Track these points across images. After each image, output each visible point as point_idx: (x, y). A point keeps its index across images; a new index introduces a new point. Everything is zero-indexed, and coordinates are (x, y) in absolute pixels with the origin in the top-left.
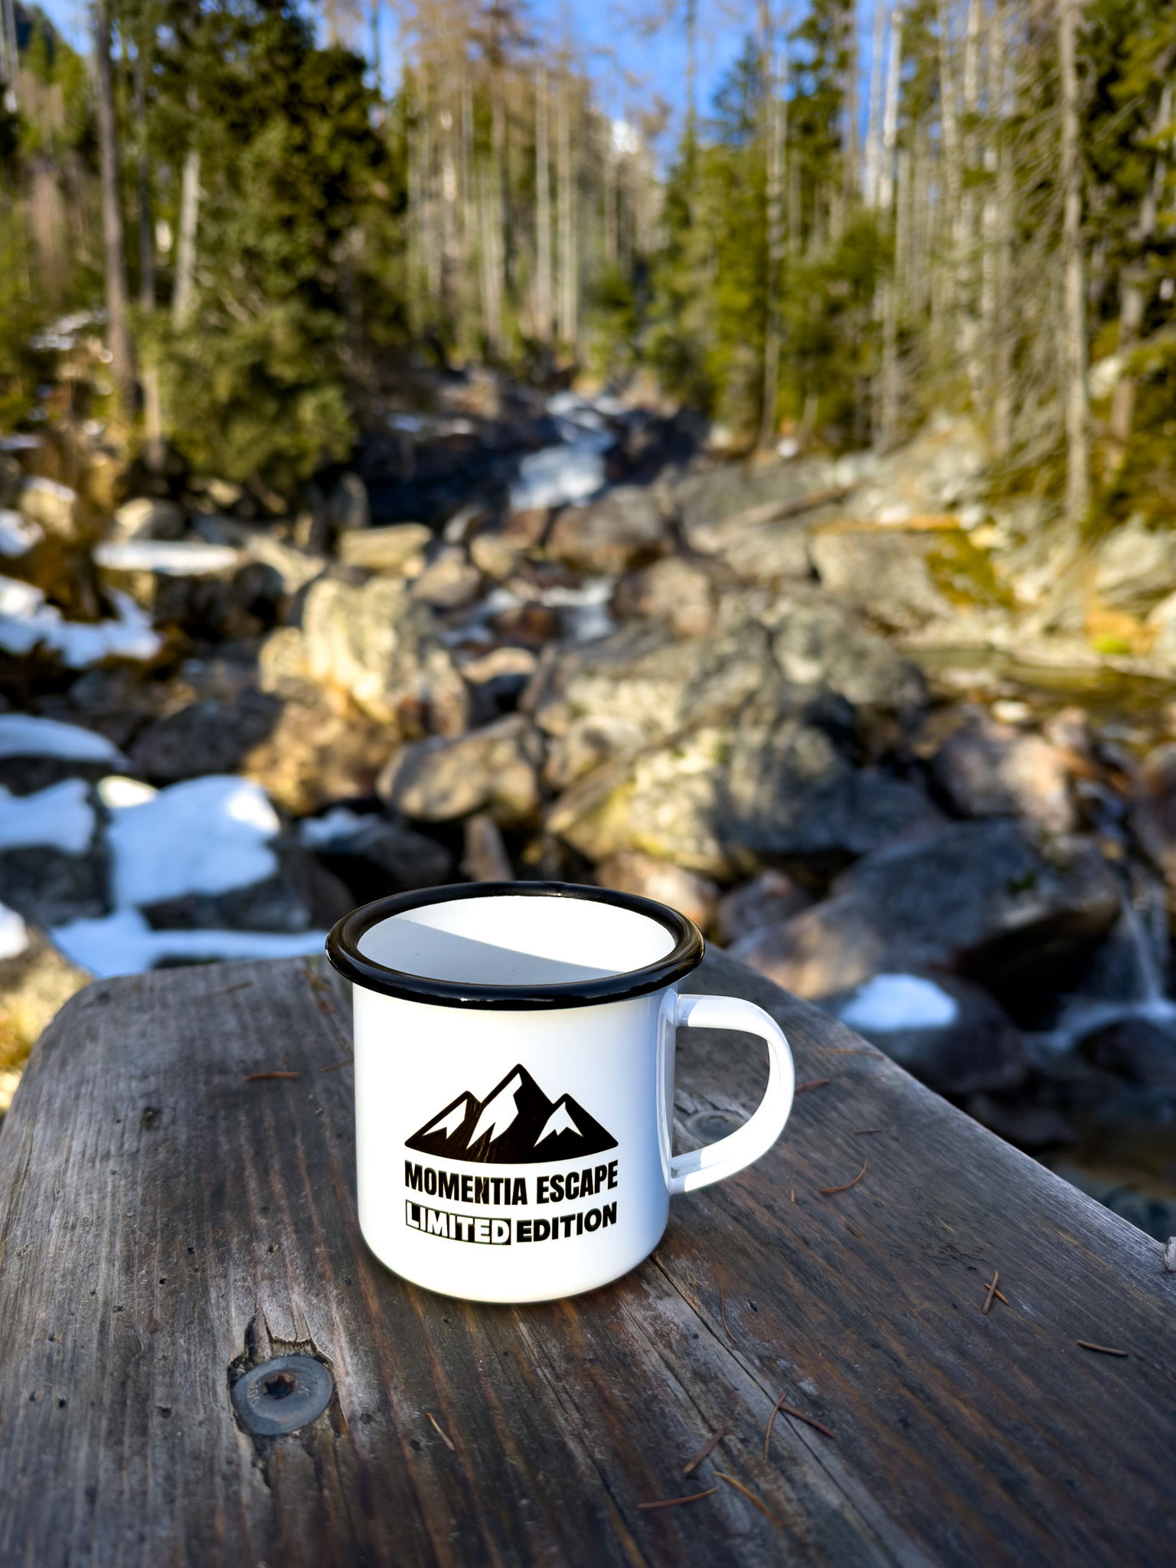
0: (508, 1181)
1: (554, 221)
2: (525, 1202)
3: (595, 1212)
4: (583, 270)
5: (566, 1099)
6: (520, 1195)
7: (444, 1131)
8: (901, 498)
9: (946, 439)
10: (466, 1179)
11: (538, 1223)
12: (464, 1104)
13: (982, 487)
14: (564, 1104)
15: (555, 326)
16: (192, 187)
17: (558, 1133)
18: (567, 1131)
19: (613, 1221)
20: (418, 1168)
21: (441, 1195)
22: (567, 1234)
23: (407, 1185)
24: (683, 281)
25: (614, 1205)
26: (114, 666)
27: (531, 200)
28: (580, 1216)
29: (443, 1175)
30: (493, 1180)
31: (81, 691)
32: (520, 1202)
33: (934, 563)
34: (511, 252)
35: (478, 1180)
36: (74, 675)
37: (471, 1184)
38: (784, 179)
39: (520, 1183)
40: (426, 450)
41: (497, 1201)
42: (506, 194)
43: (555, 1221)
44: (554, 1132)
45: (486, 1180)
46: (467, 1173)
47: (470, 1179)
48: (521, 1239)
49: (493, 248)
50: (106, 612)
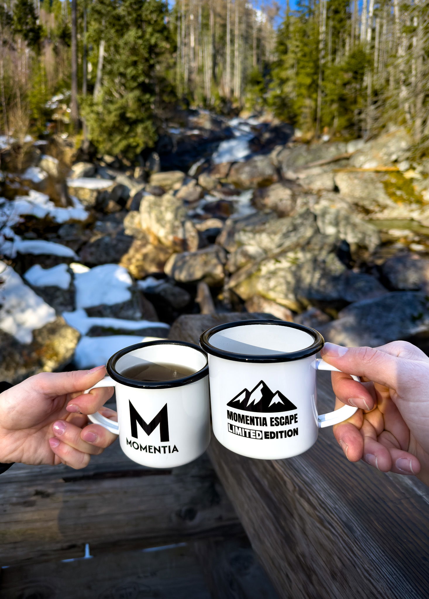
0: (260, 418)
1: (233, 52)
2: (266, 425)
3: (290, 430)
4: (244, 71)
5: (278, 392)
6: (265, 423)
7: (239, 401)
8: (373, 158)
9: (394, 135)
10: (247, 417)
11: (271, 433)
12: (245, 392)
13: (408, 154)
14: (277, 394)
15: (232, 91)
16: (102, 52)
17: (276, 403)
18: (279, 403)
19: (297, 434)
20: (232, 412)
21: (239, 422)
22: (281, 437)
23: (228, 418)
24: (284, 74)
25: (297, 429)
26: (73, 223)
27: (224, 44)
28: (285, 431)
29: (239, 415)
30: (256, 417)
31: (62, 232)
32: (265, 425)
33: (387, 185)
34: (215, 64)
35: (251, 417)
36: (59, 226)
37: (249, 418)
38: (326, 33)
39: (265, 419)
40: (182, 141)
41: (257, 425)
42: (214, 42)
43: (277, 432)
44: (275, 403)
45: (253, 417)
46: (247, 415)
47: (248, 417)
48: (266, 438)
49: (209, 63)
50: (70, 203)
